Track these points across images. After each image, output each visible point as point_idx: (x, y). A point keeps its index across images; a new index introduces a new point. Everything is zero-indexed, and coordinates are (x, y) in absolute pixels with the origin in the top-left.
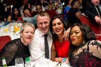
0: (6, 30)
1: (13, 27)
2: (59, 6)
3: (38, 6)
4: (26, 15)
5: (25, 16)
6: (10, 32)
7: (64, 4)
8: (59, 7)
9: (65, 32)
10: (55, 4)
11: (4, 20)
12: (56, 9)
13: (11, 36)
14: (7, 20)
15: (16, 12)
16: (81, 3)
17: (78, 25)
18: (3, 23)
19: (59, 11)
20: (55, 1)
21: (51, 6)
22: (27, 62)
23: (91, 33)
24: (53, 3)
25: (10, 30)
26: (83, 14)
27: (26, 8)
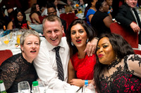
0: (5, 42)
1: (15, 38)
2: (81, 8)
3: (51, 9)
4: (34, 21)
5: (33, 23)
6: (11, 45)
7: (87, 5)
8: (80, 10)
9: (89, 43)
10: (75, 6)
11: (3, 28)
12: (76, 12)
13: (12, 51)
14: (6, 28)
15: (20, 17)
16: (111, 4)
17: (107, 36)
18: (2, 33)
19: (81, 16)
20: (75, 2)
21: (69, 9)
22: (34, 88)
23: (125, 46)
24: (72, 4)
25: (11, 43)
26: (114, 20)
27: (34, 11)
